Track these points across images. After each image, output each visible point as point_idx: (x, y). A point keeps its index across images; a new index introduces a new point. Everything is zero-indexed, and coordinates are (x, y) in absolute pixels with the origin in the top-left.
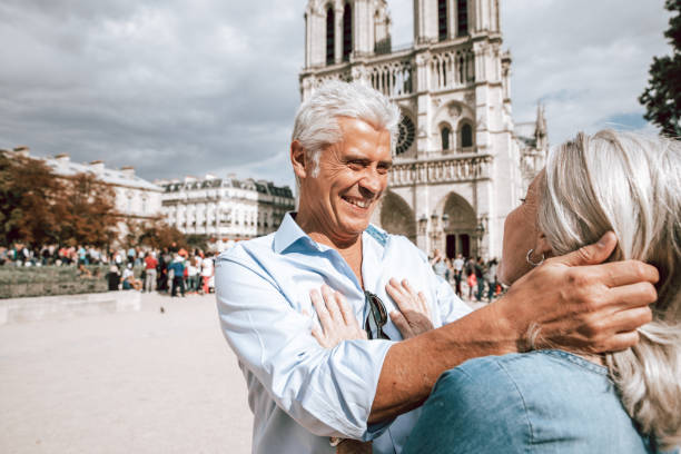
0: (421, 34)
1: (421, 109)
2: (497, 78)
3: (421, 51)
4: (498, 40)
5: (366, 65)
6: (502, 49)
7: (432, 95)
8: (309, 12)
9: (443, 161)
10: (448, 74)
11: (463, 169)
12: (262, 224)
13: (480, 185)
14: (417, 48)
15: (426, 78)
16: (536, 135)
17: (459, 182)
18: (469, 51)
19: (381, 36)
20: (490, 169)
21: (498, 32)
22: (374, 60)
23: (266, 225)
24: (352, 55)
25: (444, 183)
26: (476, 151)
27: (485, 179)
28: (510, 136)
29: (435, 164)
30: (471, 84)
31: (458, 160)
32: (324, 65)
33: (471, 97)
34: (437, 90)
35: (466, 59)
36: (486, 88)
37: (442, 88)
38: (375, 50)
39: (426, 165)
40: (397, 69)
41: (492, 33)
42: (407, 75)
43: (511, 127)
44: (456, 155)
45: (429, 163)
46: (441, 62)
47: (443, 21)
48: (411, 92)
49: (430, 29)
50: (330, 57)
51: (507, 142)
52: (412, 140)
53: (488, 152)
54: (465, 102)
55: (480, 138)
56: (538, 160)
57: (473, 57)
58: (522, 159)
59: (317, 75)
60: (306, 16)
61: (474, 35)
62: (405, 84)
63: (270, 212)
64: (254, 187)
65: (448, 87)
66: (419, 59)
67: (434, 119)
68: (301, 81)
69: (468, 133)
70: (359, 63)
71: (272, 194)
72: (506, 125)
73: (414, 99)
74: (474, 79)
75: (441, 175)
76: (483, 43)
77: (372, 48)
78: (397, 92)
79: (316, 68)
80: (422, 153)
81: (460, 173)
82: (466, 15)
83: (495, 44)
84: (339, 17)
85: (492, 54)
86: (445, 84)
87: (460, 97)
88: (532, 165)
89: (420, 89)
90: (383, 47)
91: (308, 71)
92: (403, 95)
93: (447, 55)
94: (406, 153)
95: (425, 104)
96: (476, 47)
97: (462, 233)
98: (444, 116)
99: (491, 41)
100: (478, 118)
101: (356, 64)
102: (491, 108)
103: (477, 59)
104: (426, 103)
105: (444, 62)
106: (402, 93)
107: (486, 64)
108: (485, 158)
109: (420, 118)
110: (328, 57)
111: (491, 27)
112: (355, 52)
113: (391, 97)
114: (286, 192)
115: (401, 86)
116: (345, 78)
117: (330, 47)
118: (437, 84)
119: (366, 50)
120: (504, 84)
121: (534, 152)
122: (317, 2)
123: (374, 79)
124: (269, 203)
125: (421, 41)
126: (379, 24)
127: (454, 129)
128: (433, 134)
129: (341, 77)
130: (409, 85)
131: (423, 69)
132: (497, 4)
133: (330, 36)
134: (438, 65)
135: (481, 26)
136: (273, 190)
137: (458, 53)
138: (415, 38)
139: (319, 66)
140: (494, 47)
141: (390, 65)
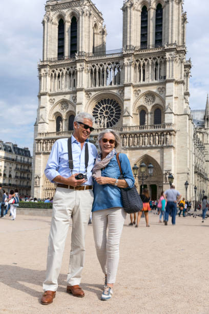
0: (128, 44)
1: (126, 97)
2: (181, 78)
3: (128, 55)
4: (184, 52)
5: (87, 62)
7: (134, 87)
8: (46, 20)
9: (141, 134)
10: (146, 73)
11: (154, 140)
12: (7, 176)
13: (166, 151)
14: (125, 53)
15: (130, 74)
16: (204, 119)
17: (151, 148)
18: (163, 58)
19: (98, 42)
20: (174, 140)
21: (183, 46)
22: (93, 59)
23: (10, 176)
24: (77, 55)
25: (141, 148)
26: (164, 127)
27: (172, 147)
28: (188, 118)
29: (135, 135)
30: (162, 81)
31: (151, 133)
32: (57, 59)
33: (163, 90)
34: (138, 83)
35: (160, 63)
36: (173, 84)
37: (142, 82)
38: (94, 52)
39: (128, 135)
40: (110, 67)
41: (179, 46)
42: (116, 71)
43: (189, 112)
44: (150, 129)
45: (130, 134)
46: (142, 64)
47: (144, 35)
48: (119, 84)
49: (135, 40)
50: (61, 54)
51: (186, 122)
52: (119, 118)
53: (173, 128)
54: (158, 93)
55: (168, 118)
56: (205, 135)
57: (165, 62)
58: (194, 134)
59: (51, 67)
60: (43, 22)
61: (166, 47)
62: (115, 77)
63: (14, 167)
64: (3, 148)
65: (146, 82)
66: (126, 61)
67: (135, 103)
68: (40, 70)
69: (159, 113)
70: (83, 61)
71: (16, 153)
72: (186, 110)
73: (122, 89)
74: (165, 77)
75: (138, 143)
76: (172, 53)
77: (91, 51)
78: (108, 82)
79: (51, 62)
80: (126, 127)
81: (152, 142)
82: (161, 33)
84: (68, 26)
85: (179, 61)
86: (144, 80)
87: (154, 89)
88: (201, 139)
89: (126, 82)
90: (99, 51)
91: (45, 63)
92: (113, 85)
93: (146, 60)
94: (114, 126)
95: (129, 92)
96: (168, 55)
97: (152, 183)
98: (142, 102)
99: (178, 52)
100: (167, 104)
101: (79, 61)
102: (176, 98)
103: (168, 63)
105: (144, 64)
106: (113, 84)
107: (174, 67)
108: (170, 132)
109: (125, 102)
110: (59, 54)
111: (178, 42)
112: (79, 52)
113: (105, 86)
114: (25, 152)
115: (112, 79)
116: (71, 70)
117: (61, 47)
118: (138, 79)
119: (87, 52)
120: (185, 82)
121: (203, 130)
122: (52, 13)
123: (92, 73)
124: (13, 160)
125: (128, 48)
126: (97, 34)
127: (149, 111)
128: (134, 114)
129: (68, 69)
130: (118, 79)
131: (129, 68)
132: (183, 27)
133: (61, 39)
134: (140, 65)
135: (172, 42)
136: (16, 150)
137: (154, 59)
138: (123, 46)
139: (53, 60)
140: (180, 56)
141: (105, 64)
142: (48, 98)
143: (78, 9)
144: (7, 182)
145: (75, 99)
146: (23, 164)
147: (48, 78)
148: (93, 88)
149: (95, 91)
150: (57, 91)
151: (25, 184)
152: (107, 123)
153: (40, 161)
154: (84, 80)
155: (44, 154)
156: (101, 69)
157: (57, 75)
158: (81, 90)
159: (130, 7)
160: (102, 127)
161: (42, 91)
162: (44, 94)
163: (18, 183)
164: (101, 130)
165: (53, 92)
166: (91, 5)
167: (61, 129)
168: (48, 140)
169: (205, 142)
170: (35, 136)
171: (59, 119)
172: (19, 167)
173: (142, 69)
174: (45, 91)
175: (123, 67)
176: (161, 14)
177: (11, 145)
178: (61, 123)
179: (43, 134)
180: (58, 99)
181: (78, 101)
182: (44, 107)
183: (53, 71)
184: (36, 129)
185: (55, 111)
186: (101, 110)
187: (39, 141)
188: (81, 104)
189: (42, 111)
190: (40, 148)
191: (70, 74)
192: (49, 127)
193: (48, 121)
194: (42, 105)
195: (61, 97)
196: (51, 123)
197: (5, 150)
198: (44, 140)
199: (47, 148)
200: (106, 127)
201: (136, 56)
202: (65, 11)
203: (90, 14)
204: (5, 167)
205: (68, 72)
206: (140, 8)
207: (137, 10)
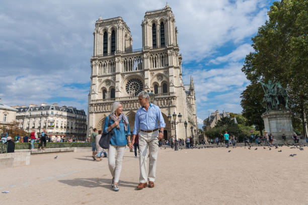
0: (146, 46)
1: (146, 77)
2: (177, 65)
3: (146, 52)
4: (178, 50)
5: (122, 57)
6: (180, 53)
7: (150, 71)
8: (95, 32)
10: (157, 63)
11: (164, 103)
12: (70, 128)
13: (171, 109)
14: (144, 51)
15: (148, 64)
16: (190, 89)
17: (163, 108)
18: (166, 53)
19: (128, 45)
20: (176, 102)
21: (177, 46)
22: (125, 55)
23: (72, 128)
24: (115, 52)
26: (170, 95)
27: (175, 106)
28: (182, 89)
30: (166, 67)
31: (162, 98)
32: (102, 56)
33: (167, 72)
34: (152, 69)
35: (164, 57)
36: (173, 69)
38: (125, 51)
40: (135, 59)
41: (175, 46)
42: (139, 62)
43: (183, 85)
44: (161, 96)
46: (154, 57)
47: (154, 40)
48: (141, 69)
49: (149, 43)
50: (105, 52)
51: (181, 91)
53: (175, 95)
54: (164, 74)
55: (171, 89)
57: (167, 56)
59: (99, 60)
60: (94, 34)
61: (168, 47)
62: (139, 65)
63: (74, 122)
65: (157, 68)
66: (145, 55)
67: (151, 81)
68: (92, 62)
69: (166, 87)
70: (119, 56)
71: (75, 113)
72: (181, 85)
73: (143, 72)
74: (168, 65)
76: (171, 50)
77: (124, 50)
78: (135, 69)
79: (99, 57)
81: (162, 104)
82: (164, 39)
84: (109, 35)
85: (175, 55)
86: (156, 67)
87: (162, 72)
89: (145, 68)
90: (129, 50)
91: (95, 58)
92: (138, 70)
93: (156, 55)
95: (148, 74)
96: (169, 52)
98: (155, 80)
99: (175, 50)
100: (170, 81)
101: (117, 56)
102: (175, 77)
103: (169, 56)
105: (155, 57)
107: (173, 59)
108: (173, 98)
109: (146, 80)
110: (104, 52)
111: (174, 44)
112: (117, 51)
113: (133, 71)
114: (82, 113)
115: (137, 66)
116: (112, 62)
117: (105, 48)
118: (152, 66)
119: (121, 50)
120: (179, 67)
121: (190, 96)
122: (100, 28)
123: (125, 63)
124: (74, 118)
125: (146, 48)
126: (127, 40)
127: (160, 85)
128: (151, 87)
129: (110, 61)
130: (141, 66)
131: (147, 60)
132: (176, 36)
133: (105, 43)
134: (153, 58)
135: (170, 44)
136: (76, 111)
137: (161, 54)
138: (143, 46)
140: (176, 52)
141: (132, 58)
142: (97, 78)
143: (116, 25)
144: (69, 131)
145: (115, 79)
146: (80, 120)
147: (98, 67)
148: (126, 72)
150: (103, 74)
151: (82, 132)
152: (135, 93)
153: (93, 118)
154: (120, 67)
155: (96, 113)
156: (130, 60)
157: (103, 64)
158: (118, 73)
159: (146, 24)
160: (132, 96)
161: (93, 75)
162: (95, 76)
163: (77, 132)
165: (100, 75)
166: (123, 23)
167: (106, 97)
168: (98, 104)
169: (192, 103)
170: (89, 102)
171: (104, 91)
172: (78, 122)
173: (154, 61)
174: (95, 75)
175: (143, 59)
176: (164, 28)
177: (72, 108)
178: (106, 94)
179: (94, 100)
180: (104, 79)
181: (117, 80)
182: (94, 84)
183: (101, 63)
184: (90, 98)
185: (102, 86)
186: (131, 85)
187: (92, 105)
188: (118, 82)
189: (93, 87)
190: (92, 109)
191: (111, 64)
192: (98, 96)
193: (97, 93)
194: (93, 83)
195: (106, 78)
196: (99, 94)
197: (68, 112)
198: (95, 104)
199: (97, 109)
200: (134, 95)
201: (150, 52)
202: (108, 27)
203: (123, 28)
204: (68, 122)
206: (151, 24)
207: (150, 26)
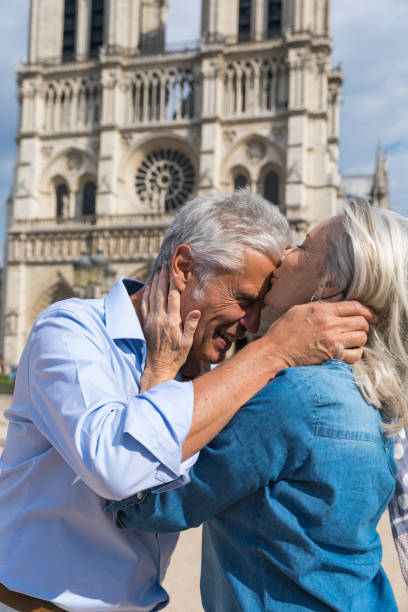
0: (212, 29)
1: (206, 145)
2: (320, 106)
3: (210, 55)
4: (325, 49)
5: (126, 69)
6: (331, 62)
7: (223, 123)
10: (248, 92)
14: (204, 49)
15: (216, 97)
16: (372, 194)
18: (282, 61)
19: (150, 24)
21: (325, 36)
22: (139, 61)
24: (103, 50)
28: (334, 193)
30: (281, 111)
32: (58, 61)
33: (281, 131)
34: (230, 116)
35: (276, 74)
36: (304, 119)
37: (239, 115)
38: (140, 46)
41: (317, 37)
42: (187, 89)
43: (337, 180)
46: (239, 74)
47: (245, 11)
48: (191, 116)
49: (227, 23)
50: (69, 49)
51: (330, 202)
52: (190, 190)
53: (302, 215)
54: (272, 138)
55: (293, 195)
57: (287, 71)
59: (46, 77)
61: (290, 38)
62: (184, 103)
65: (248, 115)
66: (206, 67)
67: (225, 160)
68: (20, 83)
69: (274, 183)
70: (114, 65)
72: (330, 178)
73: (196, 128)
74: (286, 104)
76: (303, 51)
77: (134, 43)
78: (170, 114)
79: (46, 65)
82: (280, 6)
83: (321, 55)
85: (316, 69)
86: (244, 109)
87: (264, 130)
89: (206, 113)
90: (152, 43)
91: (33, 69)
92: (180, 120)
93: (248, 65)
95: (212, 136)
96: (293, 56)
98: (240, 157)
99: (315, 49)
100: (290, 163)
101: (108, 65)
102: (310, 150)
103: (293, 75)
104: (214, 135)
105: (244, 76)
106: (179, 117)
107: (307, 83)
108: (297, 224)
109: (204, 157)
110: (64, 49)
111: (315, 27)
112: (109, 46)
113: (162, 122)
115: (178, 106)
116: (91, 85)
117: (69, 33)
118: (232, 107)
119: (125, 45)
120: (330, 115)
123: (136, 91)
125: (212, 39)
126: (148, 5)
127: (255, 176)
128: (223, 184)
129: (84, 83)
130: (190, 107)
131: (212, 83)
133: (70, 15)
134: (235, 78)
135: (301, 25)
137: (266, 63)
138: (202, 33)
139: (50, 62)
140: (318, 58)
141: (163, 72)
142: (37, 144)
145: (96, 147)
147: (40, 102)
148: (138, 124)
149: (141, 130)
150: (58, 129)
152: (166, 202)
153: (18, 281)
154: (117, 105)
155: (29, 264)
156: (155, 83)
157: (59, 93)
158: (111, 128)
160: (155, 211)
161: (24, 129)
162: (30, 136)
164: (153, 216)
165: (49, 132)
167: (65, 211)
168: (37, 234)
170: (9, 224)
171: (62, 189)
173: (238, 84)
174: (31, 129)
175: (200, 80)
178: (65, 200)
179: (25, 221)
180: (60, 146)
181: (104, 152)
182: (26, 164)
183: (51, 86)
184: (10, 211)
185: (53, 172)
186: (154, 174)
187: (16, 235)
188: (110, 158)
189: (23, 174)
190: (19, 250)
191: (87, 94)
192: (38, 207)
193: (36, 194)
194: (24, 158)
195: (67, 144)
196: (44, 199)
198: (28, 234)
199: (33, 251)
200: (163, 210)
205: (83, 89)
